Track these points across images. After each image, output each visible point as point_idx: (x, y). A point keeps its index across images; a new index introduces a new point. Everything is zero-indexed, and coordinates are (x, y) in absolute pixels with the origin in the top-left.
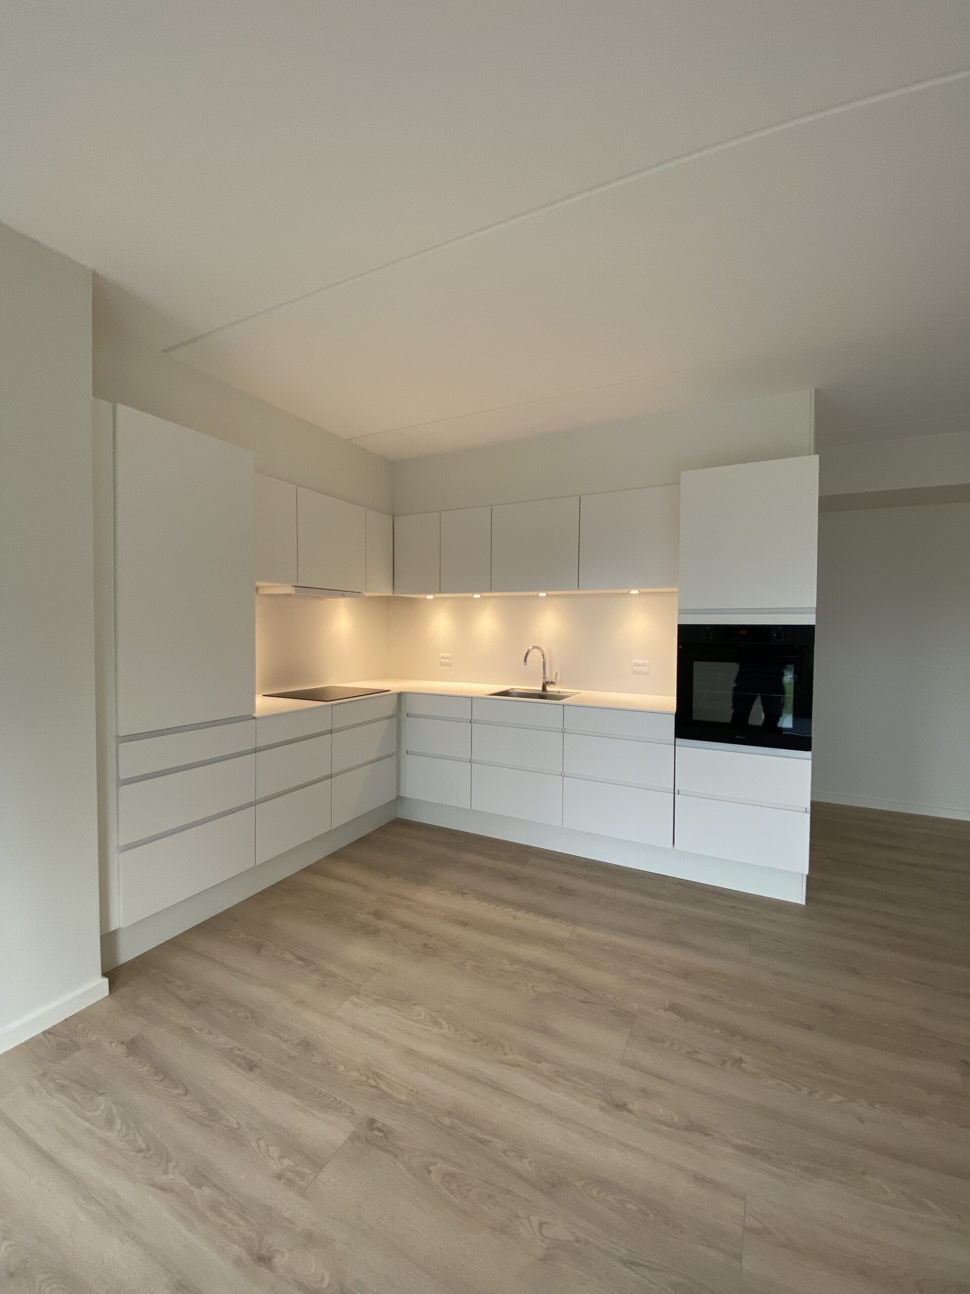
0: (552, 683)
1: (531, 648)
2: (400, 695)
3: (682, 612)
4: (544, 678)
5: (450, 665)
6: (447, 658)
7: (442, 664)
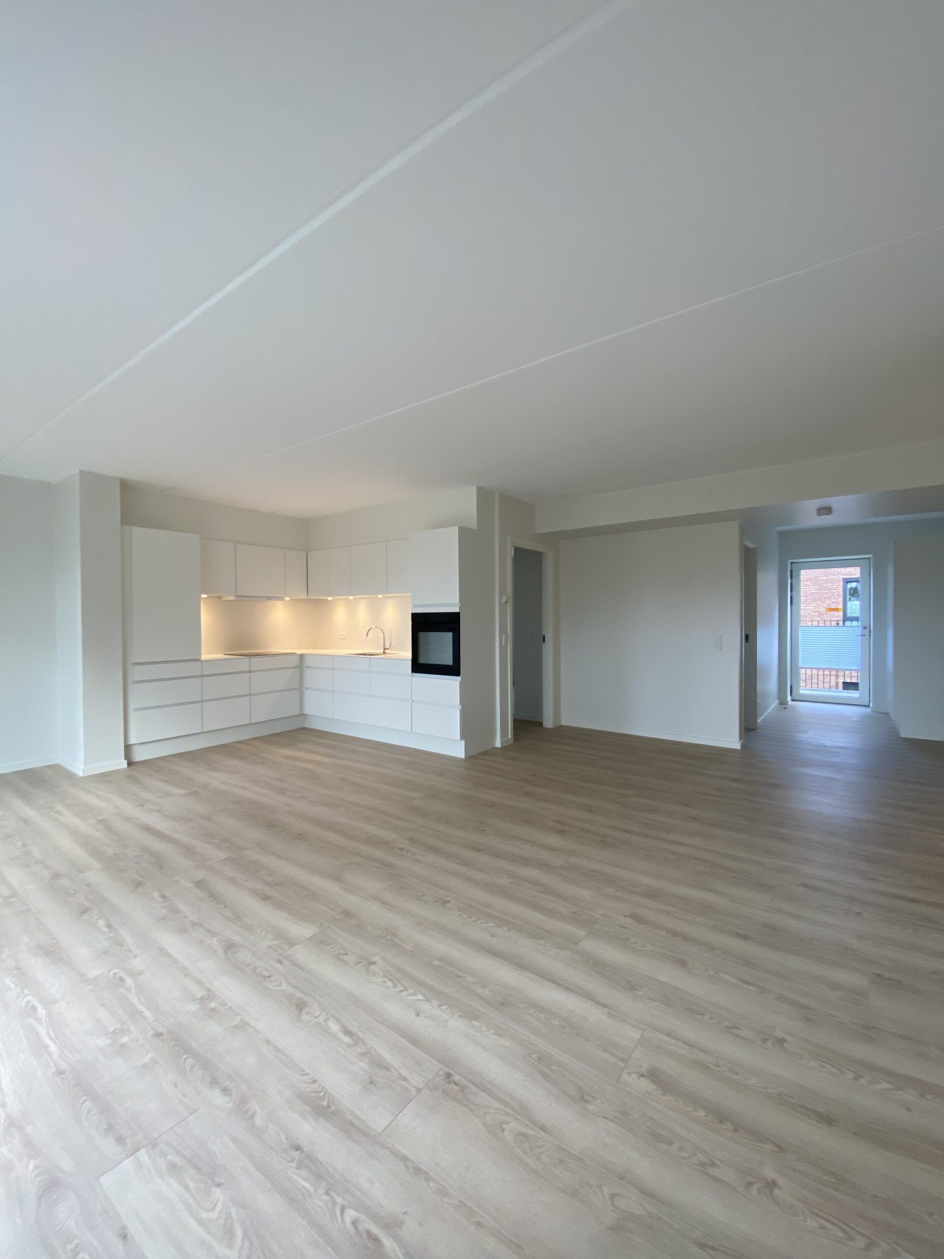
0: (387, 648)
1: (374, 627)
2: (302, 656)
3: (414, 606)
4: (384, 646)
6: (344, 635)
7: (342, 639)
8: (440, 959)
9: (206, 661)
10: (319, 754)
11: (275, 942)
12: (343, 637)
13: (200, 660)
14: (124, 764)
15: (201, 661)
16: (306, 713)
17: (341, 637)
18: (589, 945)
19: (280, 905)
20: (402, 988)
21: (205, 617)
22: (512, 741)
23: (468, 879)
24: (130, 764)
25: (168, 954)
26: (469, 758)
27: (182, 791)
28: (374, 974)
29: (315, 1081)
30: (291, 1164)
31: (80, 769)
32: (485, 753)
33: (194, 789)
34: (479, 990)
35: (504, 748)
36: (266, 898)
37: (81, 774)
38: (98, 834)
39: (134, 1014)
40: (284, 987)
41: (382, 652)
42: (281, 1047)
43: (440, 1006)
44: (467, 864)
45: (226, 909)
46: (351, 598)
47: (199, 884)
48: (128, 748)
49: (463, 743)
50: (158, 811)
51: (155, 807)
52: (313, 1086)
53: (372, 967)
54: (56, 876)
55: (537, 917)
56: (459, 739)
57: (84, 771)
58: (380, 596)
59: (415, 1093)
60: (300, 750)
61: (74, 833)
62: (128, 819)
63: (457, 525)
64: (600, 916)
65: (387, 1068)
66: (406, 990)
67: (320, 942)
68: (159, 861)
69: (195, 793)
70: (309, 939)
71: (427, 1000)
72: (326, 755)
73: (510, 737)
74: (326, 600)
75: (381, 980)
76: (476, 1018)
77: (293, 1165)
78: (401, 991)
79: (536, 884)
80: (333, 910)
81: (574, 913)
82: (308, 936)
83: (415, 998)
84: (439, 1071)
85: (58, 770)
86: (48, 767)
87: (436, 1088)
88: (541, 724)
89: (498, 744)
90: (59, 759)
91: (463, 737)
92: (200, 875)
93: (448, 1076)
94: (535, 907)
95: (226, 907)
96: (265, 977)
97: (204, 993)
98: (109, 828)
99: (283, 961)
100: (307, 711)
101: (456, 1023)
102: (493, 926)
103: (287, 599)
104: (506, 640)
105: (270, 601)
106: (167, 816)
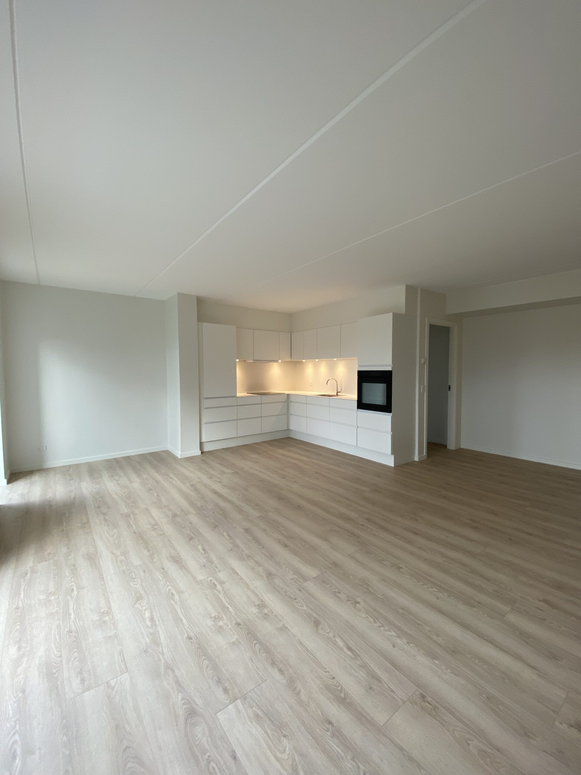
0: (339, 392)
1: (331, 378)
2: (288, 395)
3: (359, 366)
4: (337, 390)
5: (312, 385)
6: (312, 383)
7: (310, 385)
8: (402, 609)
9: (238, 397)
10: (301, 455)
11: (295, 576)
12: (311, 384)
13: (235, 396)
14: (199, 453)
15: (237, 397)
16: (290, 429)
17: (310, 384)
18: (512, 618)
19: (295, 553)
20: (380, 625)
21: (239, 373)
22: (426, 458)
23: (412, 553)
24: (202, 453)
25: (236, 573)
26: (397, 466)
27: (230, 471)
28: (360, 610)
29: (333, 678)
30: (327, 733)
31: (179, 454)
32: (407, 464)
33: (237, 471)
34: (435, 638)
35: (421, 462)
36: (286, 546)
37: (179, 457)
38: (192, 493)
39: (224, 608)
40: (305, 608)
41: (336, 394)
42: (309, 649)
43: (408, 643)
44: (410, 542)
45: (264, 550)
46: (317, 360)
47: (247, 530)
48: (201, 444)
49: (393, 457)
50: (220, 482)
51: (218, 480)
52: (332, 680)
53: (358, 605)
54: (175, 515)
55: (469, 591)
56: (391, 454)
57: (181, 455)
58: (335, 359)
59: (402, 704)
60: (289, 451)
61: (180, 490)
62: (205, 485)
63: (391, 312)
64: (519, 598)
65: (379, 680)
66: (383, 626)
67: (322, 581)
68: (224, 514)
69: (237, 473)
70: (315, 578)
71: (399, 637)
72: (305, 456)
73: (425, 454)
74: (302, 362)
75: (365, 616)
76: (436, 658)
77: (329, 733)
78: (379, 627)
79: (464, 565)
80: (327, 561)
81: (497, 592)
82: (314, 576)
83: (390, 633)
84: (416, 691)
85: (168, 453)
86: (163, 451)
87: (416, 704)
88: (446, 446)
89: (416, 459)
90: (169, 447)
91: (393, 453)
92: (247, 525)
93: (423, 697)
94: (466, 582)
95: (264, 548)
96: (292, 598)
97: (260, 603)
98: (196, 490)
99: (302, 590)
100: (291, 428)
101: (422, 659)
102: (436, 591)
103: (280, 361)
104: (423, 389)
105: (271, 363)
106: (225, 486)
